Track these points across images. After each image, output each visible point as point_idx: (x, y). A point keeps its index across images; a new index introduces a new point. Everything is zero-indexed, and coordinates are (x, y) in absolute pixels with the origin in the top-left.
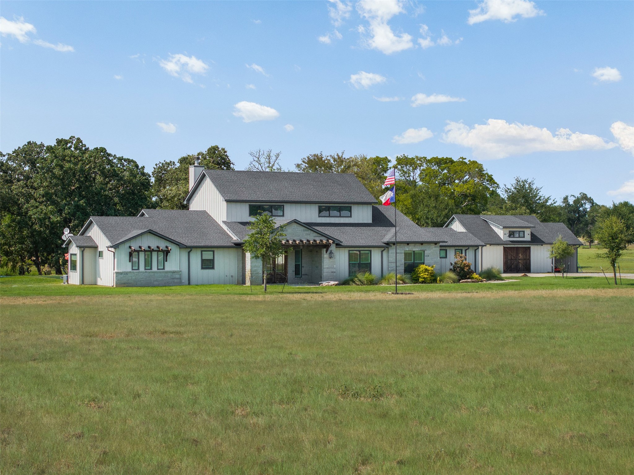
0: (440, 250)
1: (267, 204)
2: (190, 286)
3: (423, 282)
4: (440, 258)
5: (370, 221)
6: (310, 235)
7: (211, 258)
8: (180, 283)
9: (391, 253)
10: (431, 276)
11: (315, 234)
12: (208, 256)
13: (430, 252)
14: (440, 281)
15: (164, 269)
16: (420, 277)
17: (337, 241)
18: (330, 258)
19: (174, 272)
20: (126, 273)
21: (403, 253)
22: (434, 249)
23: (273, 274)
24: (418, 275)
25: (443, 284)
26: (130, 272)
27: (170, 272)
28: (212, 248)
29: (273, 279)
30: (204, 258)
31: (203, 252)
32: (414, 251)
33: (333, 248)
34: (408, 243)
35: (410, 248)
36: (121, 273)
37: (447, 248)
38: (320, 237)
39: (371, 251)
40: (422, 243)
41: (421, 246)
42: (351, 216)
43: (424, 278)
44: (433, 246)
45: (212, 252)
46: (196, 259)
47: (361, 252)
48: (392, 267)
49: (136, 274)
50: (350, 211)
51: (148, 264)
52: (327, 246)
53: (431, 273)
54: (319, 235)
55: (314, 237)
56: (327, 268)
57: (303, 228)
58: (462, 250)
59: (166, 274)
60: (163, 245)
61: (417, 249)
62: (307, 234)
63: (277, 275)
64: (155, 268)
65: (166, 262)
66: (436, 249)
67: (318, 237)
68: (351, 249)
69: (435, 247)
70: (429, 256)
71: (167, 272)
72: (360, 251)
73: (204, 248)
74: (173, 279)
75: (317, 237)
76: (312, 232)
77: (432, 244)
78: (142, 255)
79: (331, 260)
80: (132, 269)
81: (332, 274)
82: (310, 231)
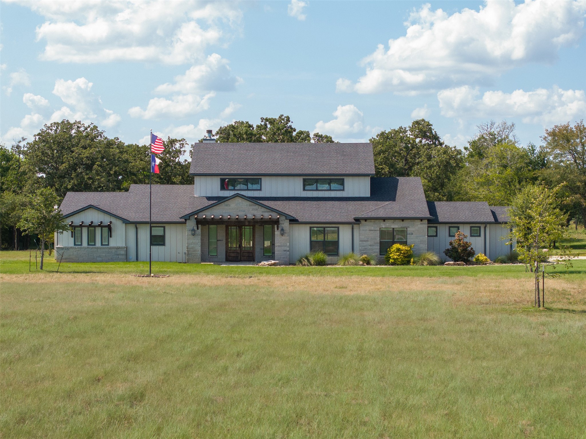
0: (428, 227)
1: (241, 177)
2: (138, 263)
3: (393, 264)
4: (428, 236)
5: (368, 195)
6: (257, 209)
7: (161, 233)
8: (127, 259)
9: (363, 230)
10: (404, 256)
11: (263, 209)
12: (158, 231)
13: (414, 229)
14: (414, 263)
15: (108, 245)
16: (390, 257)
17: (290, 217)
18: (282, 235)
19: (118, 248)
20: (67, 248)
21: (377, 230)
22: (420, 226)
23: (239, 252)
24: (389, 255)
25: (415, 267)
26: (72, 248)
27: (114, 248)
28: (163, 224)
29: (239, 257)
30: (153, 234)
31: (153, 228)
32: (393, 228)
33: (285, 224)
34: (384, 219)
35: (388, 224)
36: (62, 249)
37: (458, 225)
38: (269, 212)
39: (338, 228)
40: (403, 219)
41: (402, 222)
42: (343, 190)
43: (394, 259)
44: (418, 222)
45: (163, 228)
46: (144, 235)
47: (326, 229)
48: (364, 246)
49: (77, 249)
50: (343, 184)
51: (92, 239)
52: (277, 222)
53: (404, 253)
54: (268, 210)
55: (263, 212)
56: (279, 246)
57: (248, 203)
58: (480, 227)
59: (110, 251)
60: (106, 220)
61: (397, 225)
62: (253, 209)
63: (244, 253)
64: (98, 244)
65: (111, 238)
66: (422, 226)
67: (267, 212)
68: (312, 225)
69: (421, 224)
70: (412, 234)
71: (111, 248)
72: (324, 228)
73: (152, 224)
74: (118, 255)
75: (265, 212)
76: (260, 207)
77: (416, 221)
78: (85, 231)
79: (283, 237)
80: (75, 245)
81: (285, 252)
82: (257, 206)
